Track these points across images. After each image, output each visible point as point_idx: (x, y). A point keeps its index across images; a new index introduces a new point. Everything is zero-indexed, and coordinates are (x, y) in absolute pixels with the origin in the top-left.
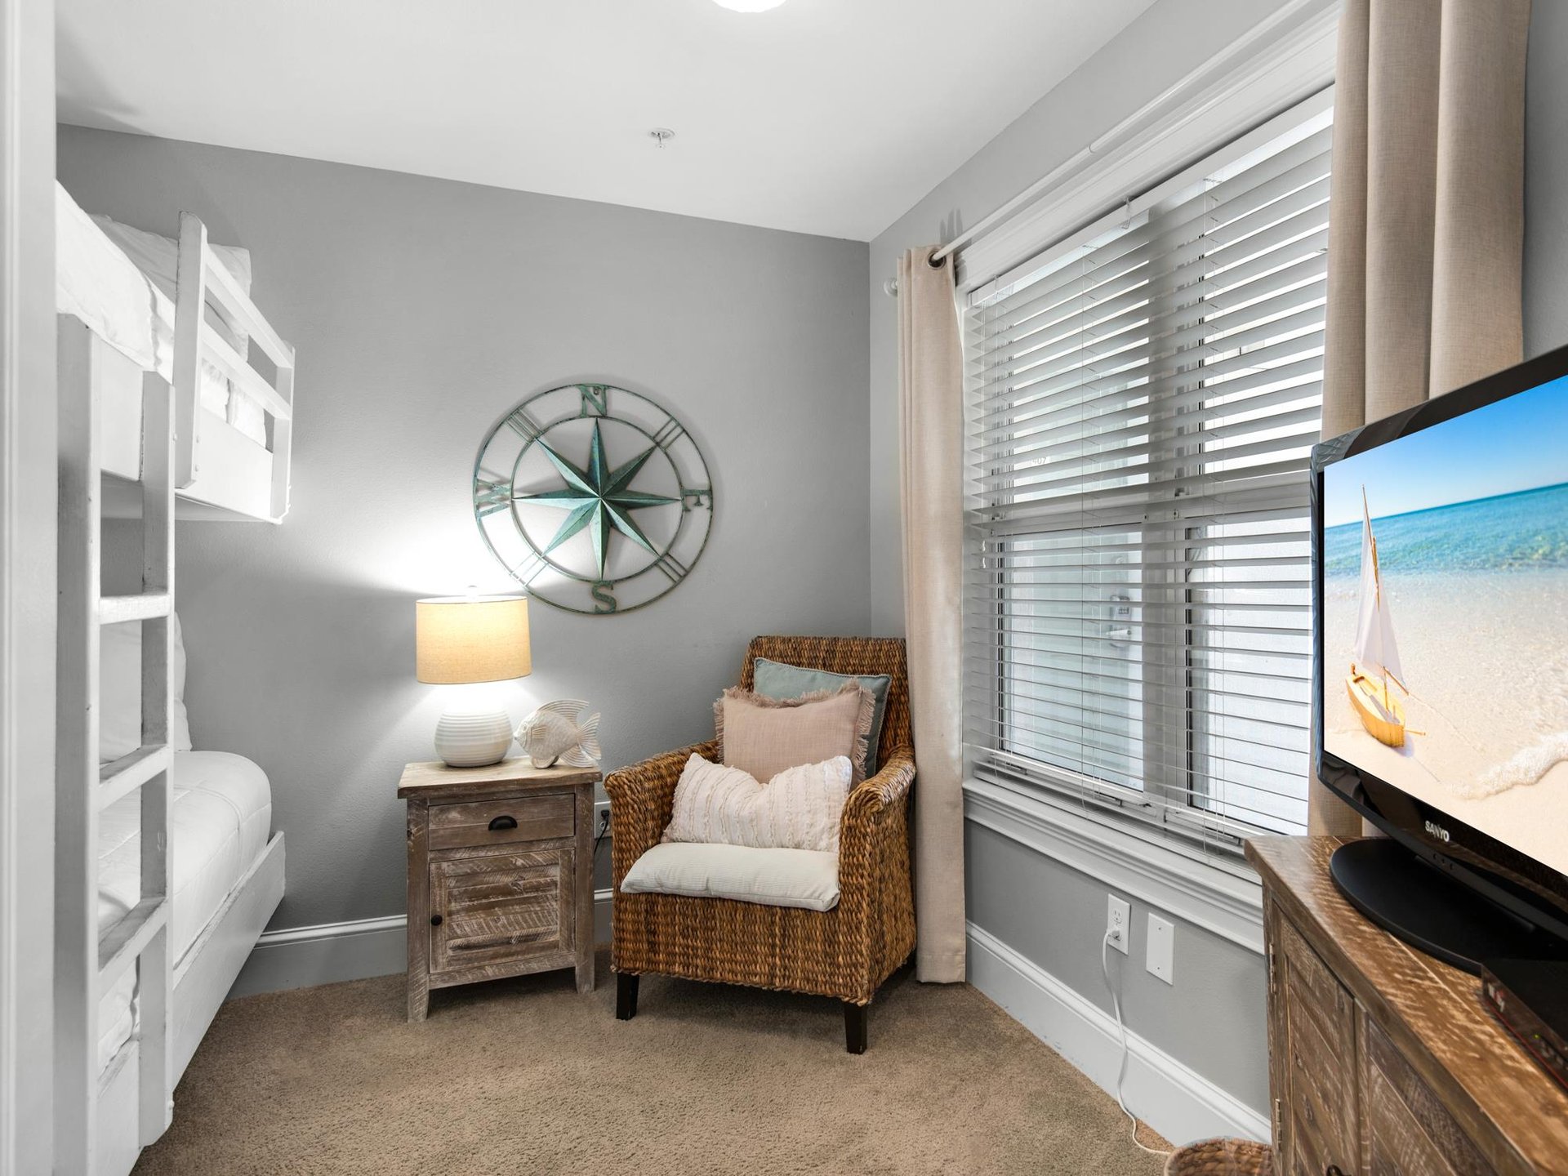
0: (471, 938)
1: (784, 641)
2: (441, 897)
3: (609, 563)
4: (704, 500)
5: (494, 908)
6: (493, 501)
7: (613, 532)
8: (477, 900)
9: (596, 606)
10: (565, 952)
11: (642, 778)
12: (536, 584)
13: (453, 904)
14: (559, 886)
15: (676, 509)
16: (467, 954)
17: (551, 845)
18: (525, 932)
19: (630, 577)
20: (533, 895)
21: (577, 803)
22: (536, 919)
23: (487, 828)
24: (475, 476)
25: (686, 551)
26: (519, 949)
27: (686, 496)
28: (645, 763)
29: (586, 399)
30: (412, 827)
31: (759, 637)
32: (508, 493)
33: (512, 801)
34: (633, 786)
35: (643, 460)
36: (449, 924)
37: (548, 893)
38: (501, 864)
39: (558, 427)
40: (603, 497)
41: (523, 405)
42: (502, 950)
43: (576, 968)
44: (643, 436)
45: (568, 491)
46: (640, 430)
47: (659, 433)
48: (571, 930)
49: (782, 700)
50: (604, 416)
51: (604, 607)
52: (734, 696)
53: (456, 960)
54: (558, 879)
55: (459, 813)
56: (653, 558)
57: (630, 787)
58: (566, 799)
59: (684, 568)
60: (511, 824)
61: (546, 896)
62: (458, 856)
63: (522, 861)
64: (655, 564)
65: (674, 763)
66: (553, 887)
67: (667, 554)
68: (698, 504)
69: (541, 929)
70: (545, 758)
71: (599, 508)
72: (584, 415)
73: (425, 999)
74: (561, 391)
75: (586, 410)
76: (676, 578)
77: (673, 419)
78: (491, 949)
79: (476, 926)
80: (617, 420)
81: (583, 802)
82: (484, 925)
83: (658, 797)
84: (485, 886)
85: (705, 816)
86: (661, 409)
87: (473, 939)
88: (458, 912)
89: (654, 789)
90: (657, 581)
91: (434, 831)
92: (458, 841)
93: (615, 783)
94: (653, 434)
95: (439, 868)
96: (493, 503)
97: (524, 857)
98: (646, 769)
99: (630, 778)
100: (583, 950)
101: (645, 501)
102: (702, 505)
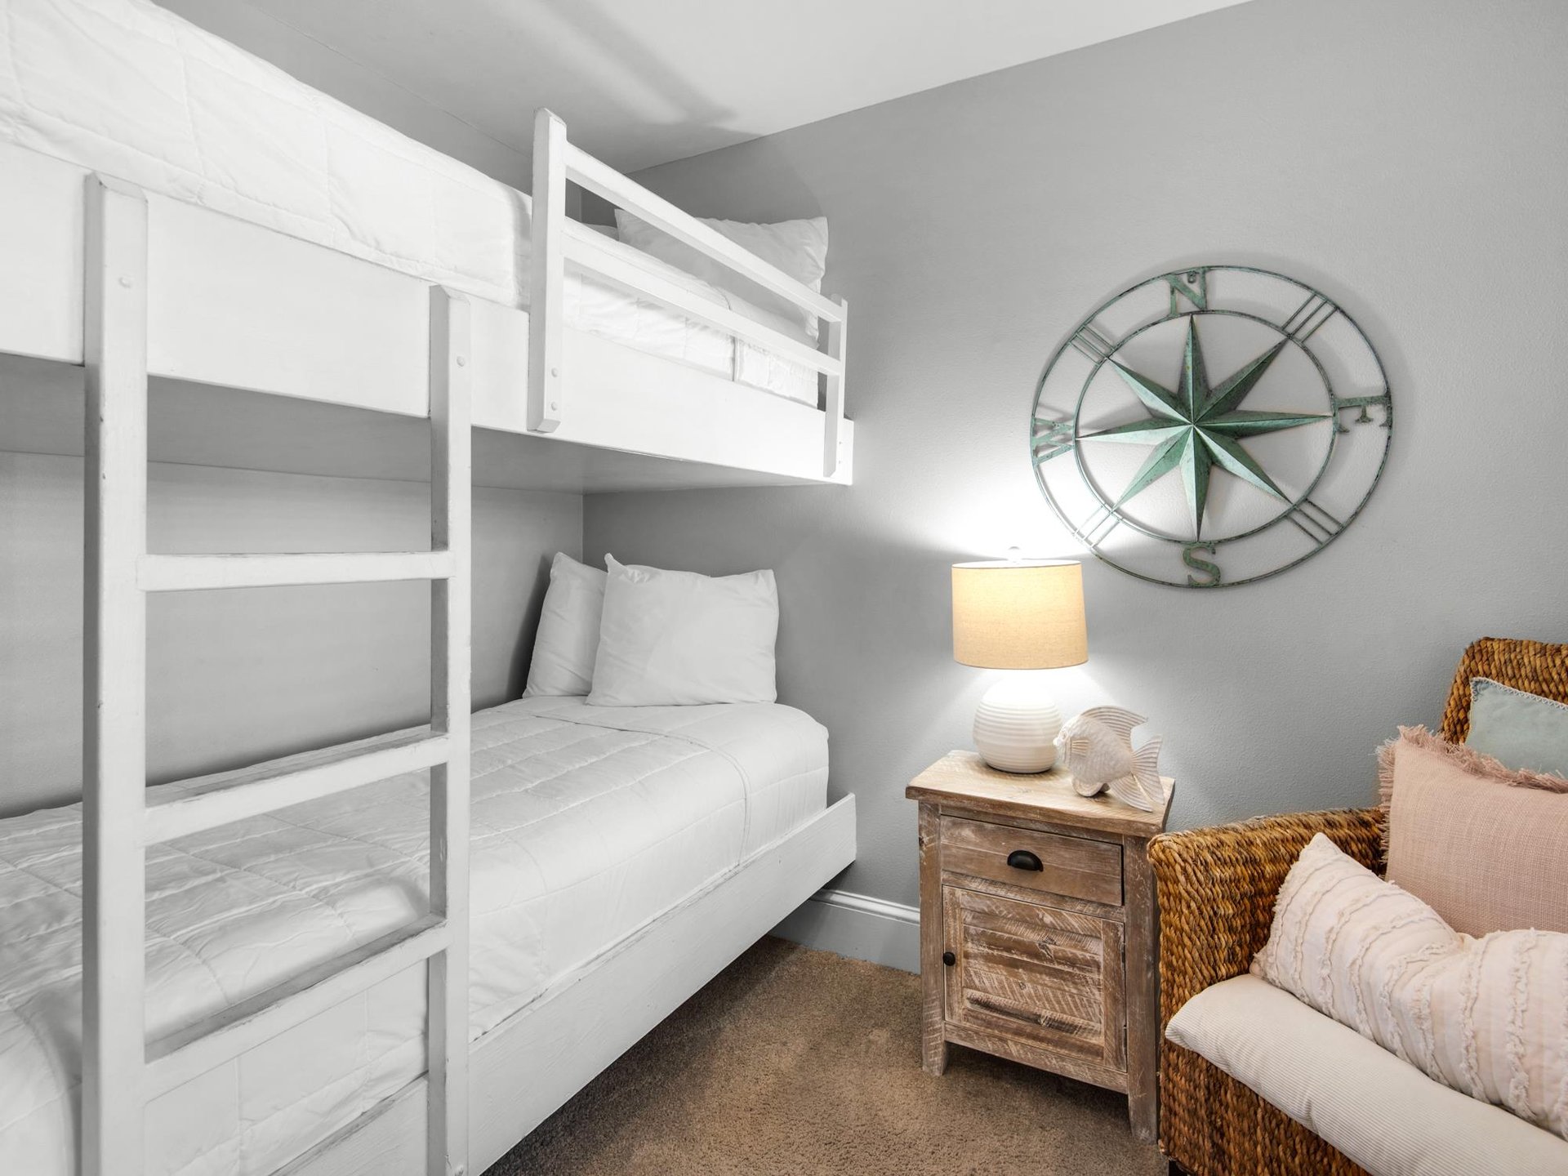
0: (991, 996)
1: (1543, 650)
2: (955, 930)
3: (1210, 518)
4: (1377, 413)
5: (1018, 969)
6: (1054, 444)
7: (1215, 471)
8: (998, 950)
9: (1190, 576)
10: (1112, 1068)
11: (1209, 858)
12: (1106, 546)
13: (970, 945)
14: (1102, 969)
15: (1322, 432)
16: (987, 1015)
17: (1090, 909)
18: (1058, 1016)
19: (1241, 537)
20: (1066, 969)
21: (1126, 860)
22: (1071, 1002)
23: (1006, 861)
24: (1033, 415)
25: (1340, 496)
26: (1049, 1036)
27: (1340, 409)
28: (1225, 831)
29: (1176, 291)
30: (923, 835)
31: (1487, 639)
32: (1072, 432)
33: (1036, 834)
34: (1190, 870)
35: (1262, 365)
36: (965, 967)
37: (1087, 974)
38: (1023, 913)
39: (1137, 339)
40: (1197, 423)
41: (1090, 319)
42: (1028, 1028)
43: (1130, 1098)
44: (1265, 328)
45: (1151, 420)
46: (1260, 320)
47: (1292, 319)
48: (1121, 1039)
49: (1522, 771)
50: (1203, 311)
51: (1202, 577)
52: (1417, 741)
53: (973, 1017)
54: (1100, 959)
55: (973, 831)
56: (1282, 508)
57: (1184, 870)
58: (1110, 850)
59: (1337, 522)
60: (1036, 865)
61: (1085, 977)
62: (974, 886)
63: (1051, 919)
64: (1286, 516)
65: (1284, 841)
66: (1095, 969)
67: (1306, 500)
68: (1364, 419)
69: (1079, 1021)
70: (1089, 782)
71: (1190, 440)
72: (1173, 314)
73: (940, 1049)
74: (1141, 288)
75: (1176, 307)
76: (1322, 537)
77: (1316, 293)
78: (1015, 1020)
79: (996, 983)
80: (1223, 312)
81: (1135, 861)
82: (1006, 986)
83: (1243, 896)
84: (1007, 935)
85: (1324, 965)
86: (1297, 283)
87: (994, 999)
88: (975, 957)
89: (1236, 881)
90: (1290, 542)
91: (946, 847)
92: (972, 867)
93: (1162, 856)
94: (1281, 323)
95: (953, 894)
96: (1053, 446)
97: (1054, 914)
98: (1222, 843)
99: (1185, 855)
100: (1138, 1077)
101: (1267, 423)
102: (1370, 420)
